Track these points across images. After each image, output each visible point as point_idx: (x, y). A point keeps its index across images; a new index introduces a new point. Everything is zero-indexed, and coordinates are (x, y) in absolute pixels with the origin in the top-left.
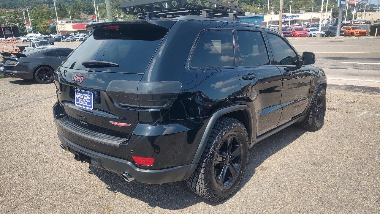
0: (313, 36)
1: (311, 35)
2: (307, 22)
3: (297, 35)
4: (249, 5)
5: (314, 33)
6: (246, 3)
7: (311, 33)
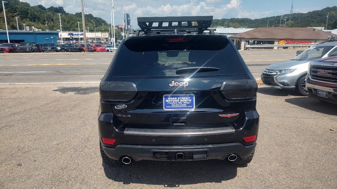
0: (110, 51)
1: (108, 51)
2: (91, 40)
3: (98, 50)
4: (33, 21)
5: (110, 49)
6: (28, 20)
7: (108, 48)
